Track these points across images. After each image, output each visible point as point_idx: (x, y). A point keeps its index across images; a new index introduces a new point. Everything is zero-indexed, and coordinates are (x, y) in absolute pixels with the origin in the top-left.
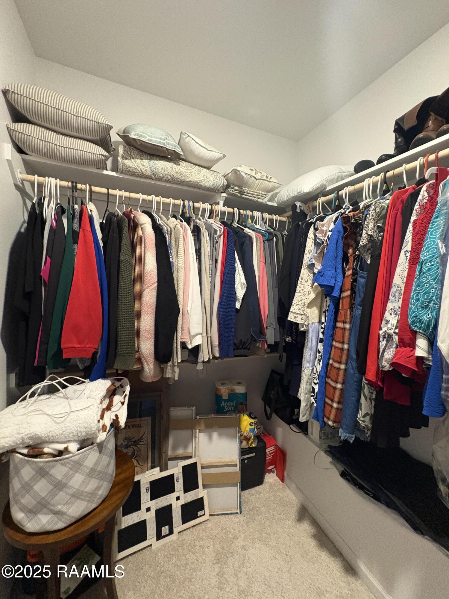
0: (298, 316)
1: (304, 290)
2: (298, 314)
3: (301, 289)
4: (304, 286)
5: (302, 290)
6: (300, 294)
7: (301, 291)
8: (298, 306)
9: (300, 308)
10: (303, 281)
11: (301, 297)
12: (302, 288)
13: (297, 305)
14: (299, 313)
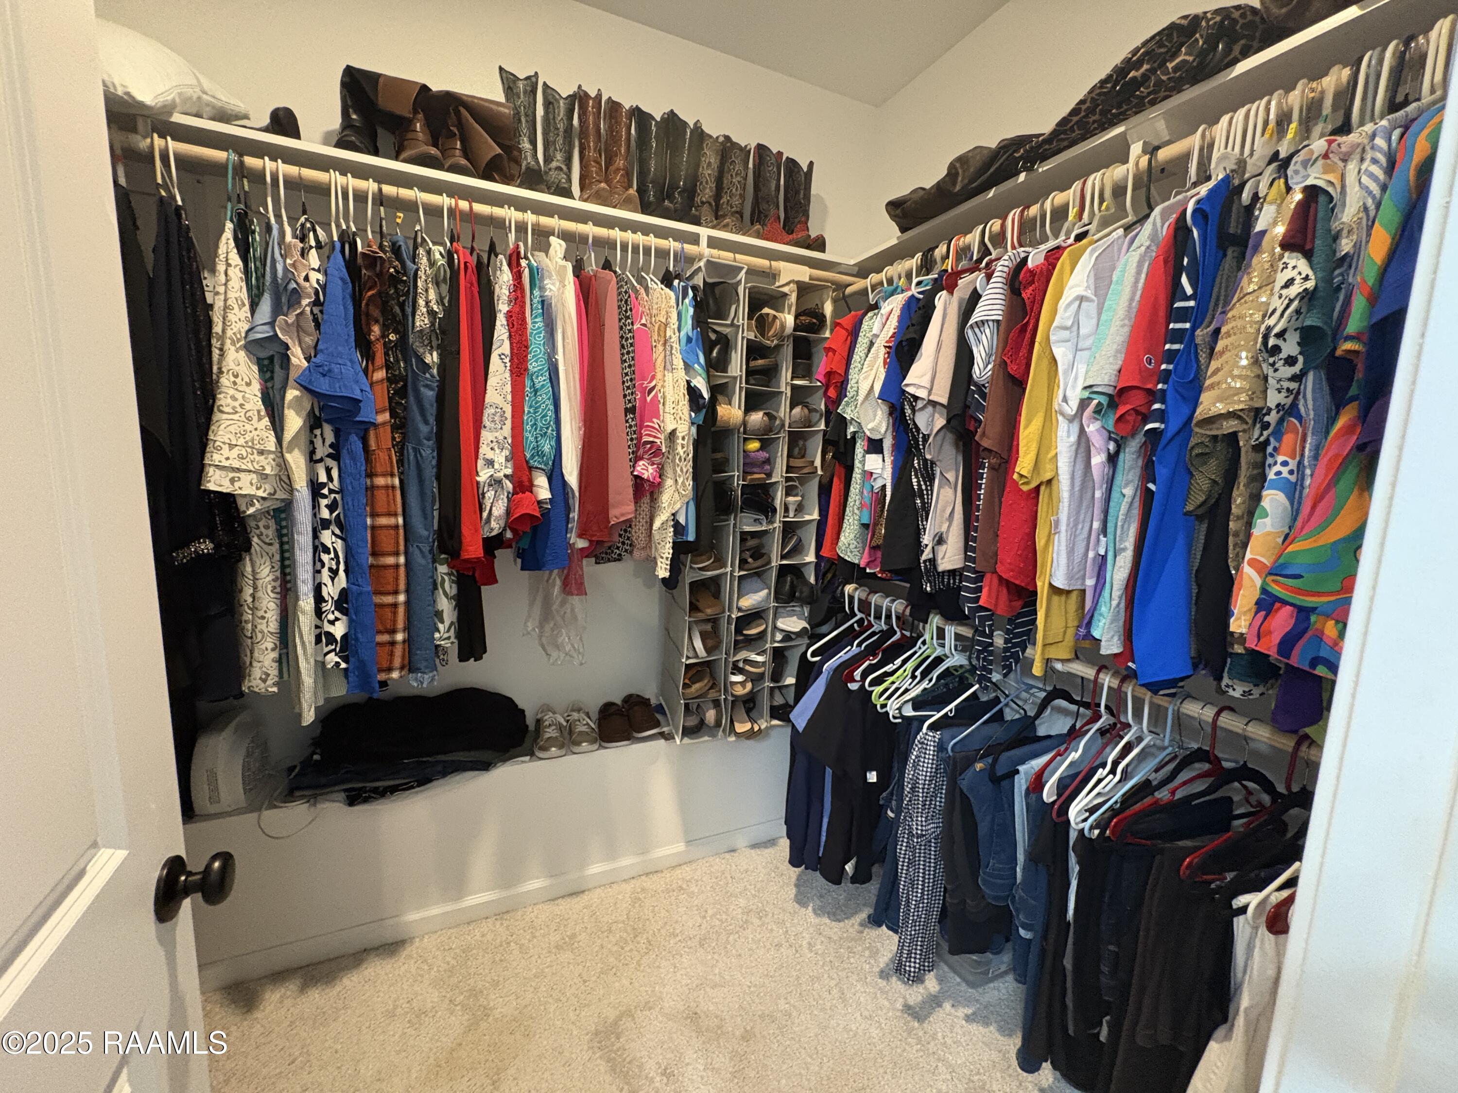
0: (242, 475)
1: (248, 407)
2: (239, 470)
3: (237, 404)
4: (243, 397)
5: (241, 405)
6: (236, 417)
7: (239, 409)
8: (235, 452)
9: (245, 455)
10: (238, 380)
11: (241, 424)
12: (241, 401)
13: (232, 446)
14: (244, 467)
